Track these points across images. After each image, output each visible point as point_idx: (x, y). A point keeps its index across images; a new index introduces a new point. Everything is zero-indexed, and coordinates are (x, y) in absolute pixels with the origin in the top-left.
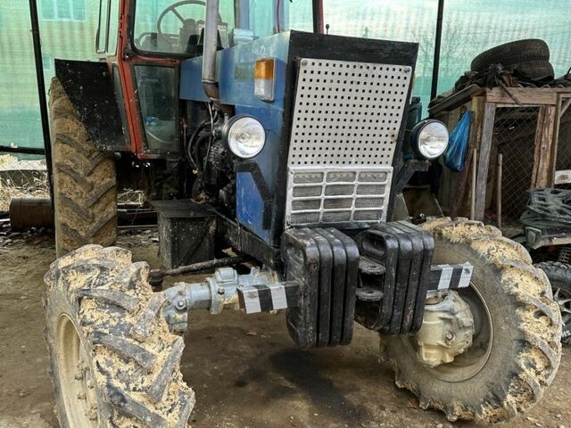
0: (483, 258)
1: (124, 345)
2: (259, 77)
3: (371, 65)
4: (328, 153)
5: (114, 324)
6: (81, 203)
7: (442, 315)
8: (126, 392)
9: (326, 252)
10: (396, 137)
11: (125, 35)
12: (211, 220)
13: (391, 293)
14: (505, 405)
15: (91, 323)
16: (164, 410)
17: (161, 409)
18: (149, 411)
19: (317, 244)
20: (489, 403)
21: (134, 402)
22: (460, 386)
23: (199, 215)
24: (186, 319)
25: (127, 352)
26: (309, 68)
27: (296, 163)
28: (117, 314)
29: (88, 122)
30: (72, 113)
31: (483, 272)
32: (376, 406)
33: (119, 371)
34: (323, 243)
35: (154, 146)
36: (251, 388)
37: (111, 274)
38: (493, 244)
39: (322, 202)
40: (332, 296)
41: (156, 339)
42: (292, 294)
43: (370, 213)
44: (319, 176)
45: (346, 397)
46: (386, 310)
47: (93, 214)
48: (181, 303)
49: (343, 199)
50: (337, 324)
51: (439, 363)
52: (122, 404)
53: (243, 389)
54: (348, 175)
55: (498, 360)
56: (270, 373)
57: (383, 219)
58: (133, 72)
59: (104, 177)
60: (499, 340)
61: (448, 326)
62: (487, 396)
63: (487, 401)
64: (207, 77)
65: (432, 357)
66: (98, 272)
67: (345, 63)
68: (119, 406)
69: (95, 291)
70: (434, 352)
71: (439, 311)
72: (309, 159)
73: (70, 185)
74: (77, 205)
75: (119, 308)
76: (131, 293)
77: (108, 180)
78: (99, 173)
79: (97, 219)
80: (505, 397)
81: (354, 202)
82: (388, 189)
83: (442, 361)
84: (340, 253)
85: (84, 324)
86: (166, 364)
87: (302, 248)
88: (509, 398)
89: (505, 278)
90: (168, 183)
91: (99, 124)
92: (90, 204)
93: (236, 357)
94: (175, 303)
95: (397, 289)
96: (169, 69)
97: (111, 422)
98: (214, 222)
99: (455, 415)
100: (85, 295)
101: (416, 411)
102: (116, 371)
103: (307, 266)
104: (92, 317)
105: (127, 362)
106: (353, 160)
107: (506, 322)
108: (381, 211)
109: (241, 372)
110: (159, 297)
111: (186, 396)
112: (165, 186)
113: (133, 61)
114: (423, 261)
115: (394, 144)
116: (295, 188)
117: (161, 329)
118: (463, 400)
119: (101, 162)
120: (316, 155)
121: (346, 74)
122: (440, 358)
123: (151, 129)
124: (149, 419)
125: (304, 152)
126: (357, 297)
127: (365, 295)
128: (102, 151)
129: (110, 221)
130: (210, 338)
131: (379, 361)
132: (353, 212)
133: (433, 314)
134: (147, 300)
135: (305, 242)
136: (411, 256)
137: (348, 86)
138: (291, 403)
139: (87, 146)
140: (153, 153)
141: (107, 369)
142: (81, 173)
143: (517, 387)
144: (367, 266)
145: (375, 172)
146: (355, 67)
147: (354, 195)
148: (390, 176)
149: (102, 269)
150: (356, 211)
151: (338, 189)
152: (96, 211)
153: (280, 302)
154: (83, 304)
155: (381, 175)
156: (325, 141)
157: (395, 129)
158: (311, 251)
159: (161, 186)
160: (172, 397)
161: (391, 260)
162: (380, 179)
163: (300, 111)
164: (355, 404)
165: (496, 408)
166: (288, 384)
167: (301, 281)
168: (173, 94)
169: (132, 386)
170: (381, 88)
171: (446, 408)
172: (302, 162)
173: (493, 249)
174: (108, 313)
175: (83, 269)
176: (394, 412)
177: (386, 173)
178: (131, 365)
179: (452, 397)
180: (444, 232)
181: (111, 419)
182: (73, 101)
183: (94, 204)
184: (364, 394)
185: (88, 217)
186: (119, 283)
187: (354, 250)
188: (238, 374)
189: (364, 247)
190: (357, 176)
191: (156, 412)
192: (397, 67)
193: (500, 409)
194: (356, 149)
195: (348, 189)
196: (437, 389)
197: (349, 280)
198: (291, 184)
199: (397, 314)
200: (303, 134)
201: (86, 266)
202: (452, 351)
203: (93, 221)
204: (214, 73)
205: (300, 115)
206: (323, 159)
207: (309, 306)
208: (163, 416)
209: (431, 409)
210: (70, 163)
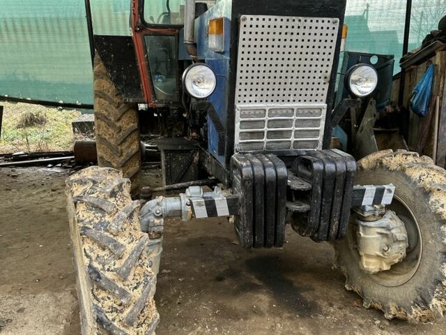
0: (415, 183)
1: (101, 237)
2: (212, 33)
3: (302, 19)
4: (269, 93)
5: (97, 221)
6: (112, 141)
7: (379, 230)
8: (102, 272)
9: (259, 171)
10: (329, 79)
11: (136, 12)
12: (195, 152)
13: (318, 206)
14: (431, 307)
15: (82, 221)
16: (130, 287)
17: (128, 286)
18: (117, 286)
19: (252, 165)
20: (418, 305)
21: (106, 278)
22: (395, 290)
23: (185, 148)
24: (162, 223)
25: (104, 243)
26: (248, 22)
27: (242, 102)
28: (100, 215)
29: (117, 81)
30: (106, 75)
31: (414, 194)
32: (326, 303)
33: (98, 256)
34: (257, 164)
35: (161, 97)
36: (227, 283)
37: (100, 186)
38: (424, 171)
39: (266, 134)
40: (265, 207)
41: (127, 234)
42: (232, 204)
43: (307, 143)
44: (262, 112)
45: (302, 294)
46: (313, 220)
47: (122, 150)
48: (158, 212)
49: (283, 131)
50: (271, 229)
51: (377, 270)
52: (98, 280)
53: (220, 283)
54: (287, 112)
55: (425, 269)
56: (244, 273)
57: (320, 148)
58: (144, 40)
59: (129, 123)
60: (427, 252)
61: (385, 240)
62: (417, 299)
63: (416, 303)
64: (187, 39)
65: (371, 265)
66: (92, 184)
67: (279, 18)
68: (96, 281)
69: (86, 198)
70: (373, 261)
71: (378, 227)
72: (253, 99)
73: (105, 129)
74: (110, 143)
75: (101, 210)
76: (112, 200)
77: (132, 124)
78: (125, 119)
79: (124, 154)
80: (431, 300)
81: (293, 133)
82: (323, 123)
83: (380, 269)
84: (270, 172)
85: (78, 221)
86: (132, 253)
87: (240, 169)
88: (434, 301)
89: (432, 199)
90: (177, 127)
91: (124, 82)
92: (119, 142)
93: (220, 259)
94: (154, 211)
95: (323, 203)
96: (171, 37)
97: (92, 293)
98: (198, 154)
99: (391, 314)
100: (78, 200)
101: (359, 309)
102: (96, 255)
103: (243, 182)
104: (83, 216)
105: (104, 249)
106: (292, 98)
107: (432, 237)
108: (317, 141)
109: (221, 270)
110: (133, 204)
111: (149, 278)
112: (174, 129)
113: (144, 32)
114: (345, 180)
115: (327, 85)
116: (241, 122)
117: (132, 227)
118: (397, 302)
119: (127, 111)
120: (259, 95)
121: (281, 27)
122: (378, 267)
123: (158, 84)
124: (117, 292)
125: (248, 93)
126: (287, 208)
127: (295, 207)
128: (126, 103)
129: (134, 155)
130: (202, 244)
131: (333, 268)
132: (292, 143)
133: (372, 230)
134: (124, 205)
135: (242, 163)
136: (334, 176)
137: (283, 37)
138: (256, 296)
139: (117, 100)
140: (159, 102)
141: (90, 254)
142: (113, 119)
143: (441, 293)
144: (296, 184)
145: (310, 109)
146: (288, 20)
147: (293, 128)
148: (324, 112)
149: (94, 182)
150: (295, 141)
151: (280, 123)
152: (123, 148)
153: (223, 209)
154: (78, 207)
155: (317, 111)
156: (266, 83)
157: (327, 72)
158: (247, 171)
159: (171, 130)
160: (138, 278)
161: (317, 179)
162: (317, 115)
163: (242, 59)
164: (309, 300)
165: (424, 309)
166: (257, 282)
167: (240, 194)
168: (174, 57)
169: (106, 267)
170: (312, 37)
171: (383, 307)
172: (247, 101)
173: (424, 175)
174: (94, 214)
175: (82, 182)
176: (340, 308)
177: (321, 109)
178: (107, 252)
179: (388, 299)
180: (384, 161)
181: (92, 290)
182: (106, 66)
183: (122, 143)
184: (318, 293)
185: (118, 152)
186: (103, 193)
187: (283, 170)
188: (220, 272)
189: (299, 169)
190: (295, 112)
191: (123, 287)
192: (326, 19)
193: (428, 311)
194: (293, 89)
195: (287, 123)
196: (376, 292)
197: (279, 194)
198: (238, 119)
199: (323, 224)
200: (247, 78)
201: (83, 180)
202: (388, 261)
203: (121, 155)
204: (193, 35)
205: (242, 62)
206: (265, 98)
207: (246, 214)
208: (129, 291)
209: (372, 308)
210: (105, 112)
